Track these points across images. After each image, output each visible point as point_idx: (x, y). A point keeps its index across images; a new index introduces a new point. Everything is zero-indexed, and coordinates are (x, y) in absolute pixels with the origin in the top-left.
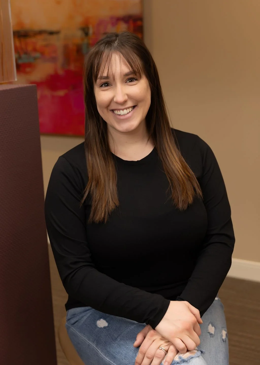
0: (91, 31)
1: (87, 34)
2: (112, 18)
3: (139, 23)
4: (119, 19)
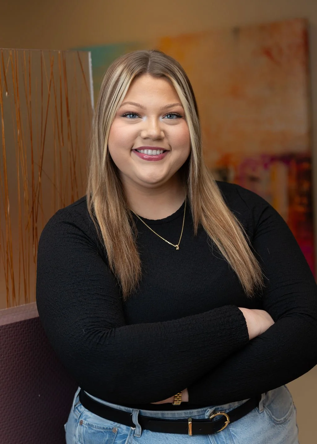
0: (232, 175)
3: (305, 165)
4: (274, 159)
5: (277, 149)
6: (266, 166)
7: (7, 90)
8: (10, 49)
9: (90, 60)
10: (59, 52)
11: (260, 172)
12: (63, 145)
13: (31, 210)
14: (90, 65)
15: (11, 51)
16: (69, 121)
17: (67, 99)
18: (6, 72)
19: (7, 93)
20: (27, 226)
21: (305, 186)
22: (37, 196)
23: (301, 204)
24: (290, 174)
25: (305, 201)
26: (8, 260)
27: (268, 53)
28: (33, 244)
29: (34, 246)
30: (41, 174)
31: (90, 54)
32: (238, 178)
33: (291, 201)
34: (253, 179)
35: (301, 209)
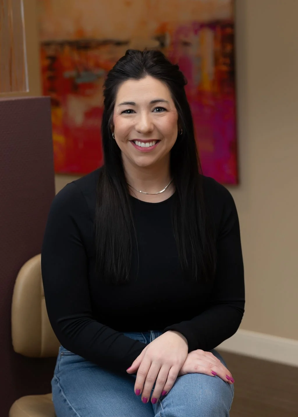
0: (168, 41)
1: (163, 44)
2: (194, 24)
3: (228, 30)
4: (203, 26)
5: (206, 17)
6: (196, 32)
11: (192, 38)
21: (228, 48)
23: (225, 64)
24: (215, 38)
25: (228, 61)
32: (173, 44)
33: (216, 62)
34: (186, 44)
35: (224, 68)
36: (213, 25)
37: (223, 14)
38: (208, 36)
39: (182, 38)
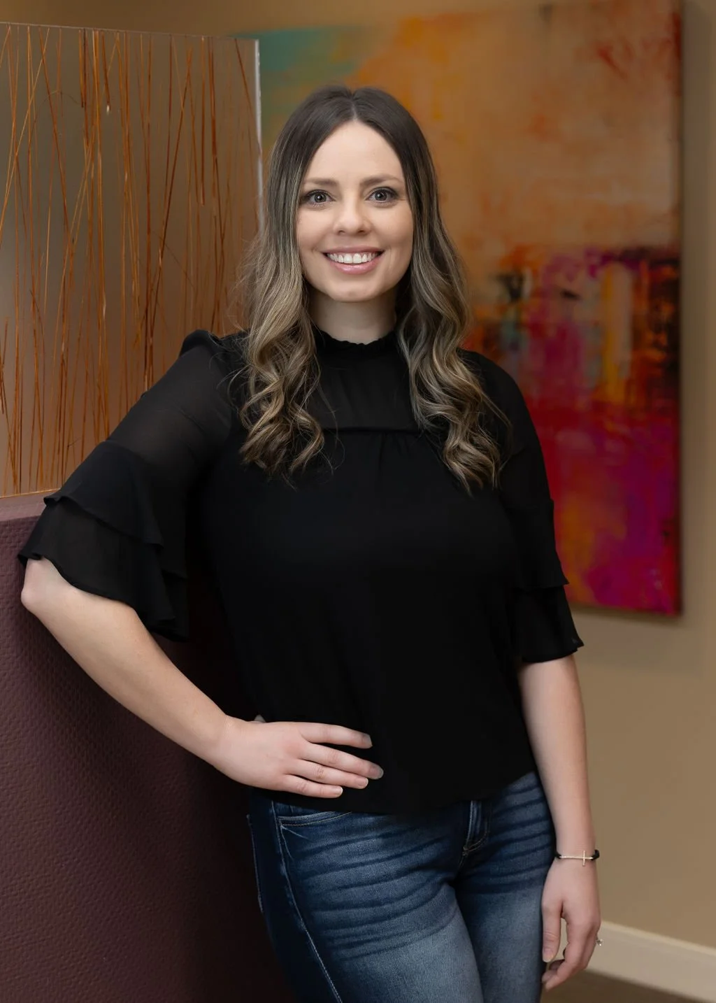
0: (528, 287)
1: (515, 294)
2: (589, 253)
3: (667, 271)
4: (608, 258)
5: (616, 239)
6: (592, 271)
7: (108, 102)
8: (116, 30)
9: (257, 55)
10: (203, 39)
11: (582, 283)
12: (204, 204)
13: (143, 313)
14: (257, 64)
15: (118, 34)
16: (216, 161)
17: (214, 122)
18: (109, 68)
19: (108, 108)
20: (136, 342)
21: (666, 311)
22: (155, 291)
23: (656, 345)
24: (637, 287)
25: (663, 339)
26: (100, 397)
27: (605, 55)
28: (145, 374)
29: (146, 377)
30: (162, 253)
31: (257, 44)
32: (539, 293)
33: (637, 339)
34: (569, 295)
35: (656, 355)
36: (632, 258)
37: (657, 236)
38: (621, 281)
39: (561, 281)
